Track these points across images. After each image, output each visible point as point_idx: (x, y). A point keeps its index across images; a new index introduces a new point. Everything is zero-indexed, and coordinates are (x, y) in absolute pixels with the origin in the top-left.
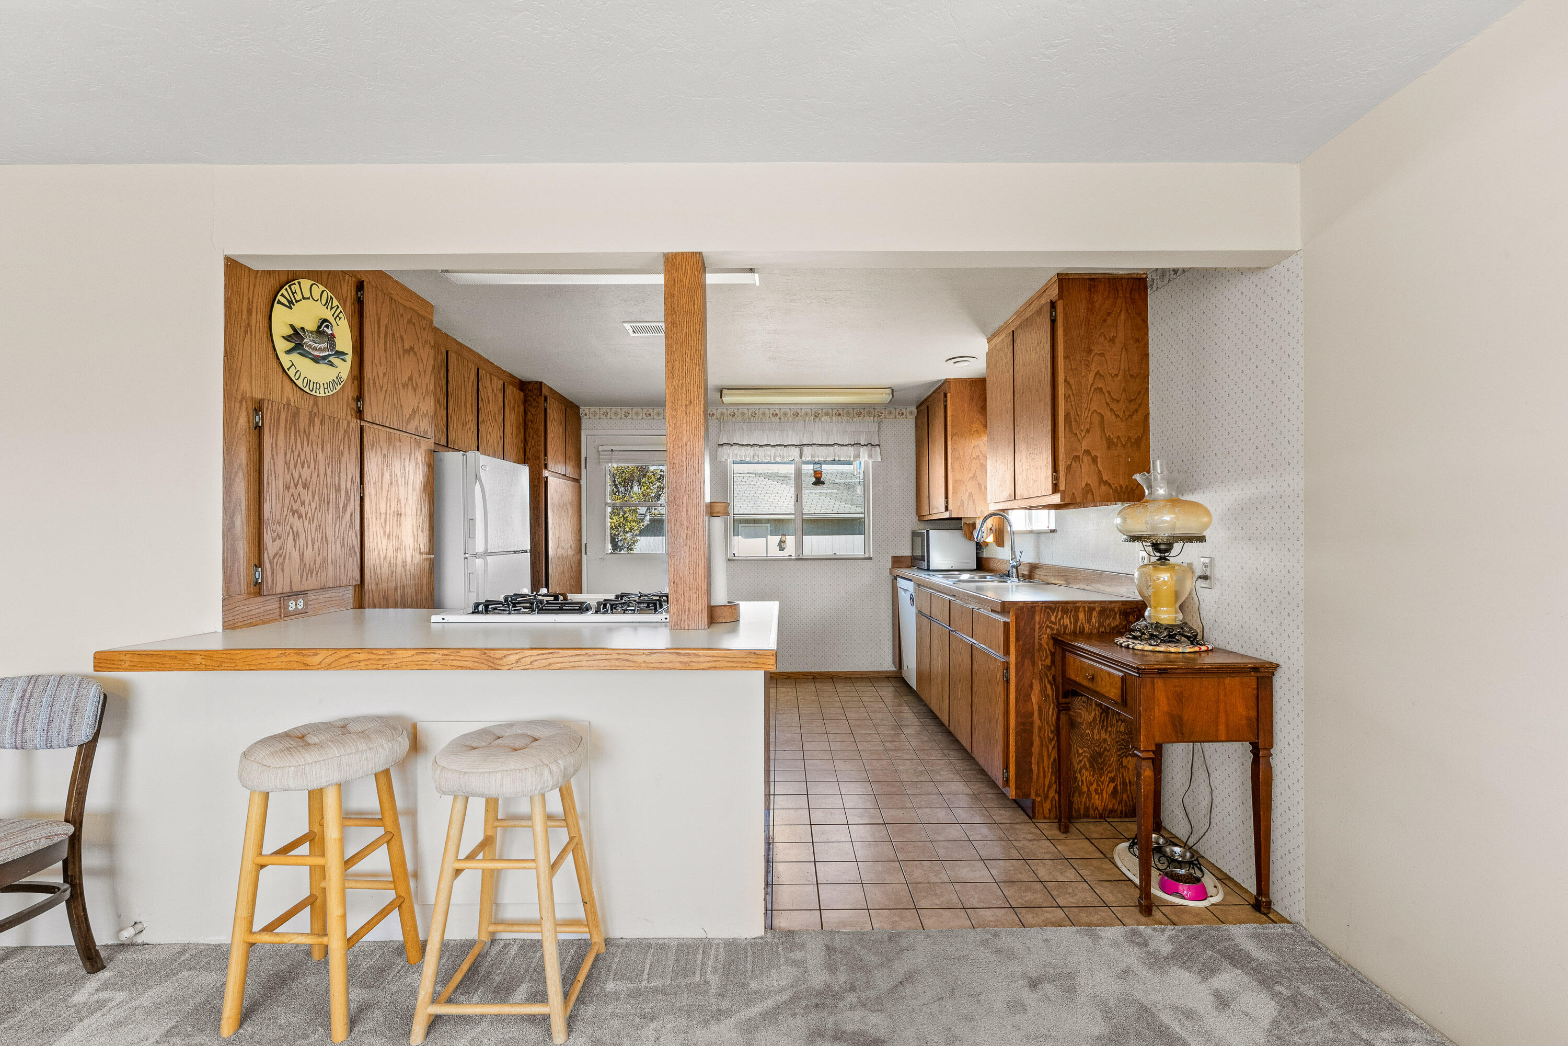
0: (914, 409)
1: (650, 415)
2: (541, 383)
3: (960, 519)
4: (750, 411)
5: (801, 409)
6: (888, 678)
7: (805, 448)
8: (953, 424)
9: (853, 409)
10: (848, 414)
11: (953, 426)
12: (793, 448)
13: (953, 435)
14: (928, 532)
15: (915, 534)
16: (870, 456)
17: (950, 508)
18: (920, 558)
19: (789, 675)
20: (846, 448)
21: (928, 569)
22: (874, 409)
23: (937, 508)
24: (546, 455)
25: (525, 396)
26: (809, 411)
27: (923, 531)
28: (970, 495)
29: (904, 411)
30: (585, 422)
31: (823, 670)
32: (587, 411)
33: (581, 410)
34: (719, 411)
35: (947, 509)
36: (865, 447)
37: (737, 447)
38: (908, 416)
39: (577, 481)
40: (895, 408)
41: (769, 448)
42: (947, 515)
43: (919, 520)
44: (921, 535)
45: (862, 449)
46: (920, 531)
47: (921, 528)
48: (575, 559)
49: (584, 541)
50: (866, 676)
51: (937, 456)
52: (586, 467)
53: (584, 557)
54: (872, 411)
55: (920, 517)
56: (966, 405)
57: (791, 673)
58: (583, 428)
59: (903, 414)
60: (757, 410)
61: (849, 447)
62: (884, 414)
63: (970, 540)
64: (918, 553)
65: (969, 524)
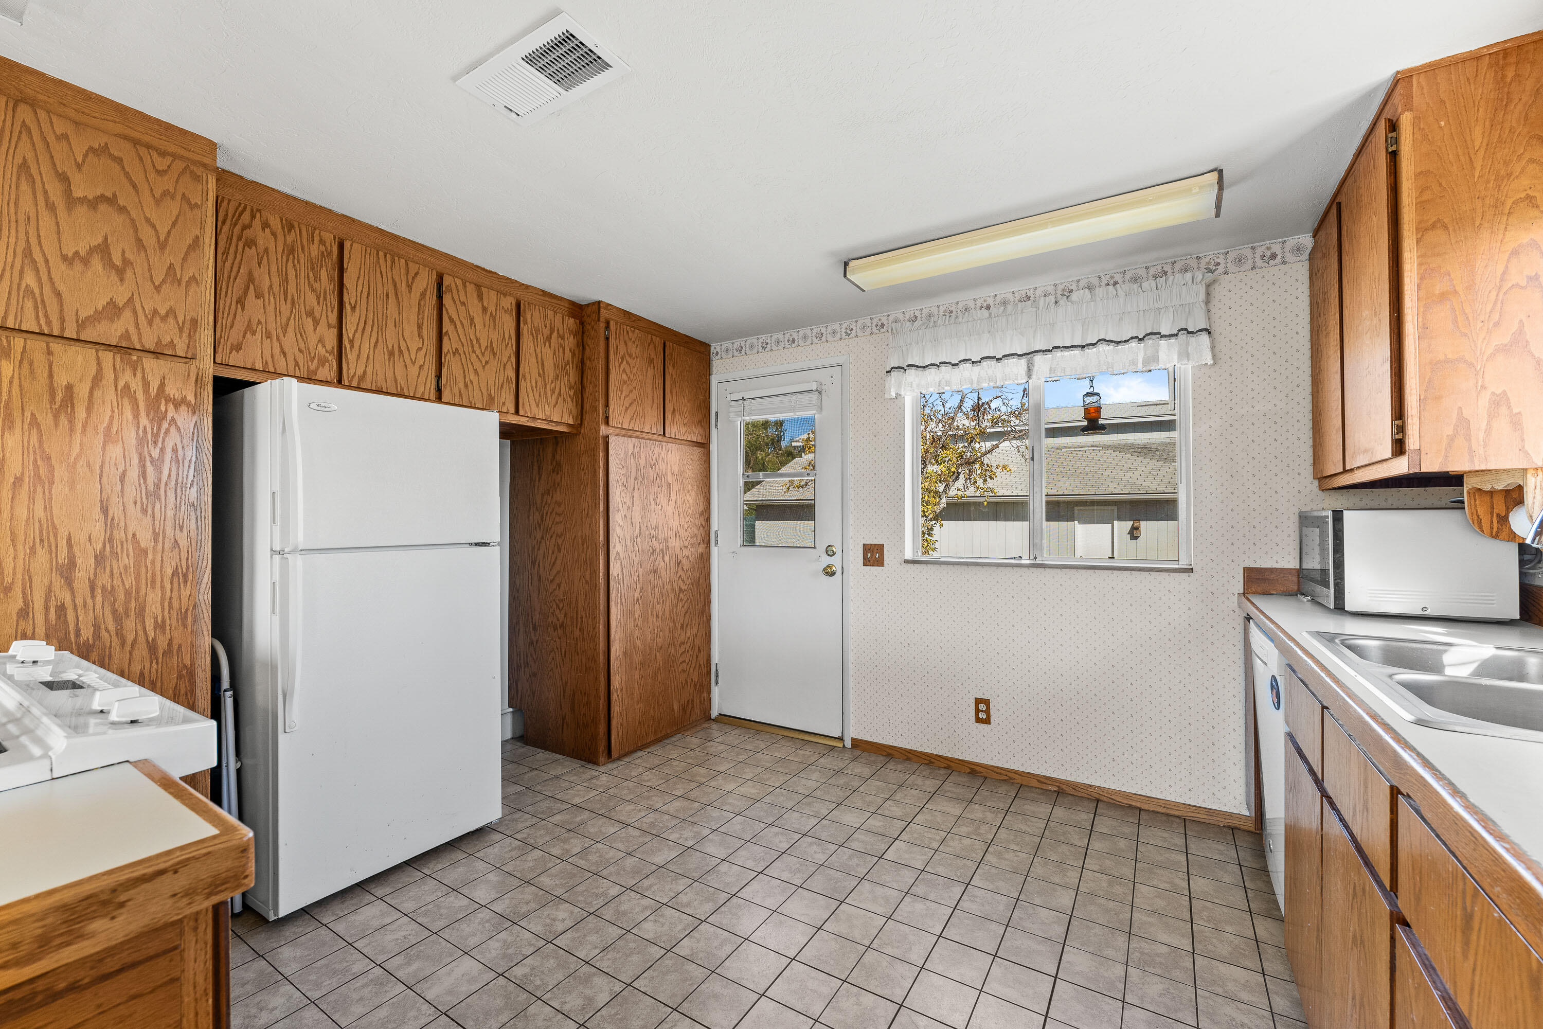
0: (1307, 241)
1: (793, 341)
2: (599, 302)
3: (1454, 480)
4: (942, 309)
5: (1035, 289)
6: (1233, 829)
7: (1038, 358)
8: (1426, 197)
9: (1147, 268)
10: (1136, 279)
11: (1421, 205)
12: (1014, 360)
13: (1422, 230)
14: (1338, 516)
15: (1305, 520)
16: (1185, 355)
17: (1412, 442)
18: (1318, 577)
19: (1010, 775)
20: (1126, 346)
21: (1339, 608)
22: (1198, 258)
23: (1366, 451)
24: (607, 405)
25: (582, 323)
26: (1050, 289)
27: (1324, 514)
28: (1499, 401)
29: (1278, 248)
30: (716, 364)
31: (1079, 780)
32: (718, 349)
33: (712, 348)
34: (891, 318)
35: (1399, 448)
36: (1173, 340)
37: (912, 372)
38: (1289, 258)
39: (704, 445)
40: (1253, 248)
41: (968, 365)
42: (1401, 467)
43: (1322, 489)
44: (1319, 522)
45: (1163, 342)
46: (1316, 514)
47: (1324, 507)
48: (693, 552)
49: (714, 527)
50: (1177, 813)
51: (1366, 313)
52: (717, 425)
53: (714, 551)
54: (1193, 263)
55: (1323, 480)
56: (1478, 132)
57: (1013, 771)
58: (714, 373)
59: (1273, 256)
60: (954, 305)
61: (1134, 344)
62: (1222, 265)
63: (1496, 536)
64: (1313, 563)
65: (1492, 493)
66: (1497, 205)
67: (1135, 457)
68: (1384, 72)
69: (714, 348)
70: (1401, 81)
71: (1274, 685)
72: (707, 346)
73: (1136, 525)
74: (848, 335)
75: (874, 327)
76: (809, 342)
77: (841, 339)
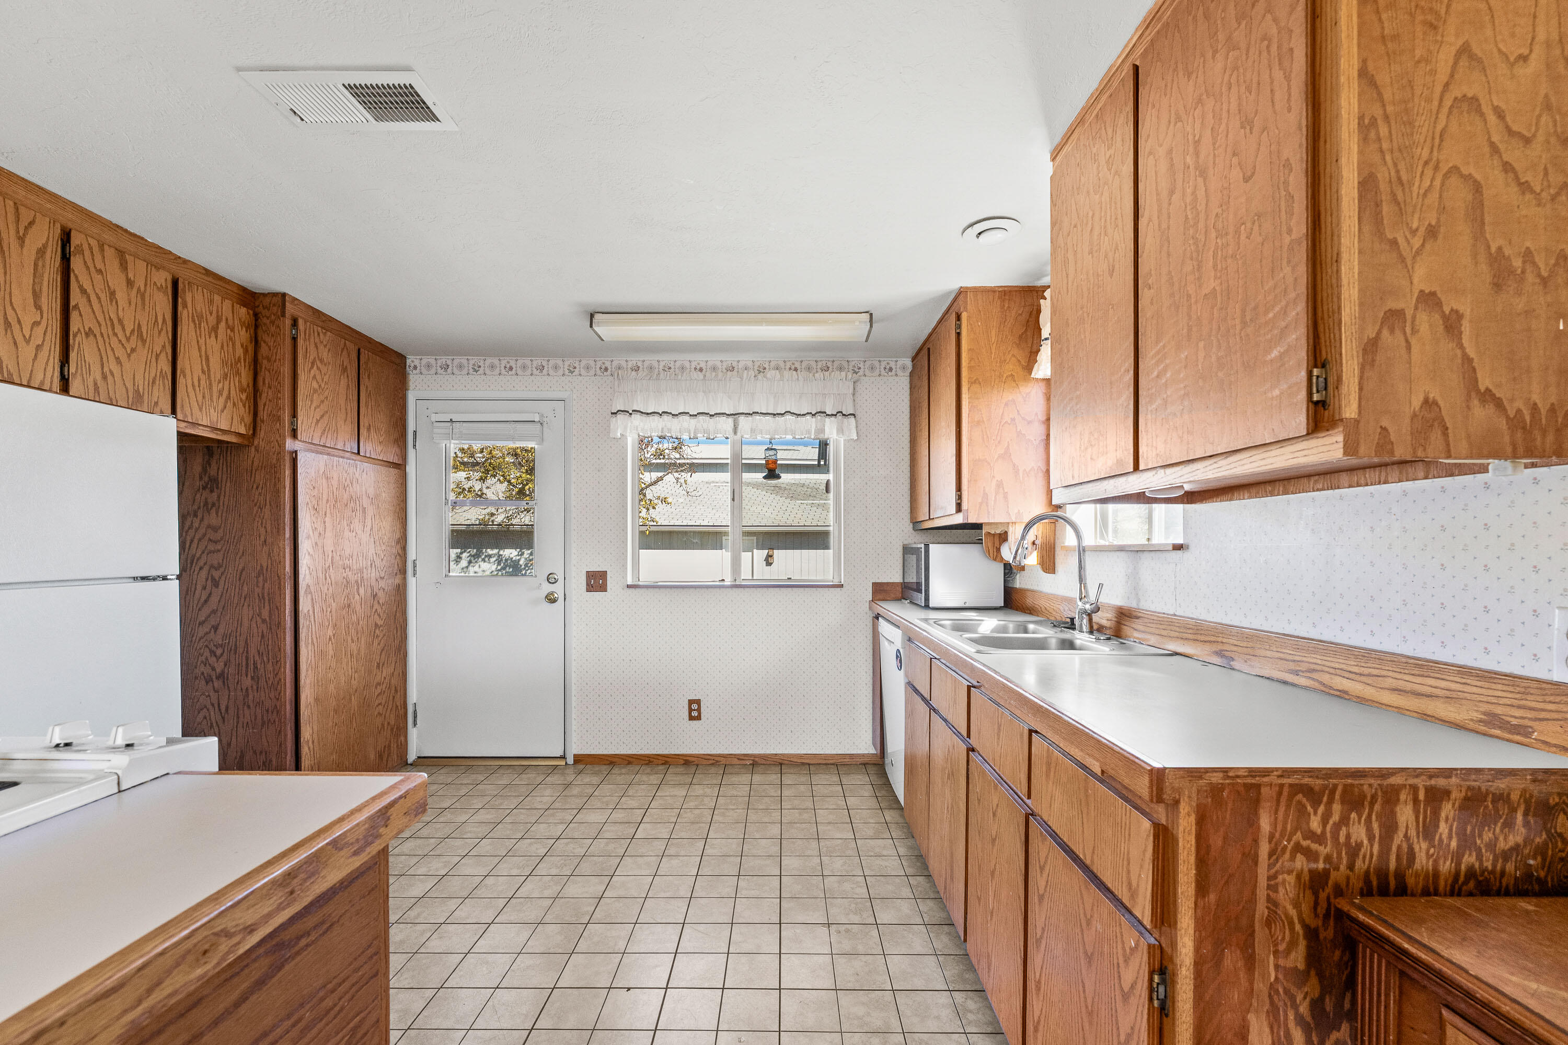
0: (908, 363)
2: (284, 295)
3: (978, 526)
4: (662, 364)
5: (738, 362)
6: (863, 765)
7: (742, 418)
8: (973, 364)
9: (816, 361)
10: (809, 369)
11: (970, 368)
12: (724, 418)
13: (972, 383)
14: (927, 546)
15: (907, 550)
16: (840, 431)
17: (965, 506)
18: (915, 587)
19: (717, 759)
20: (803, 419)
21: (927, 606)
22: (848, 361)
23: (942, 508)
24: (294, 415)
25: (256, 316)
26: (750, 364)
27: (919, 546)
28: (1000, 485)
29: (892, 365)
30: (414, 379)
31: (768, 752)
32: (417, 363)
33: (408, 362)
34: (615, 363)
35: (959, 508)
36: (833, 418)
37: (637, 416)
38: (900, 373)
39: (400, 466)
40: (880, 361)
41: (687, 417)
42: (959, 519)
43: (915, 529)
44: (916, 551)
45: (827, 420)
46: (914, 546)
47: (917, 541)
48: (388, 584)
49: (411, 555)
50: (831, 762)
51: (943, 424)
52: (415, 446)
53: (412, 582)
54: (845, 364)
55: (916, 524)
56: (993, 333)
57: (719, 756)
58: (411, 388)
59: (891, 369)
60: (672, 363)
61: (808, 417)
62: (862, 370)
63: (995, 560)
64: (912, 578)
65: (994, 535)
66: (1000, 376)
67: (769, 494)
68: (954, 284)
69: (411, 360)
70: (962, 292)
71: (898, 656)
72: (402, 358)
73: (771, 553)
74: (572, 372)
75: (598, 369)
76: (529, 372)
77: (563, 375)
